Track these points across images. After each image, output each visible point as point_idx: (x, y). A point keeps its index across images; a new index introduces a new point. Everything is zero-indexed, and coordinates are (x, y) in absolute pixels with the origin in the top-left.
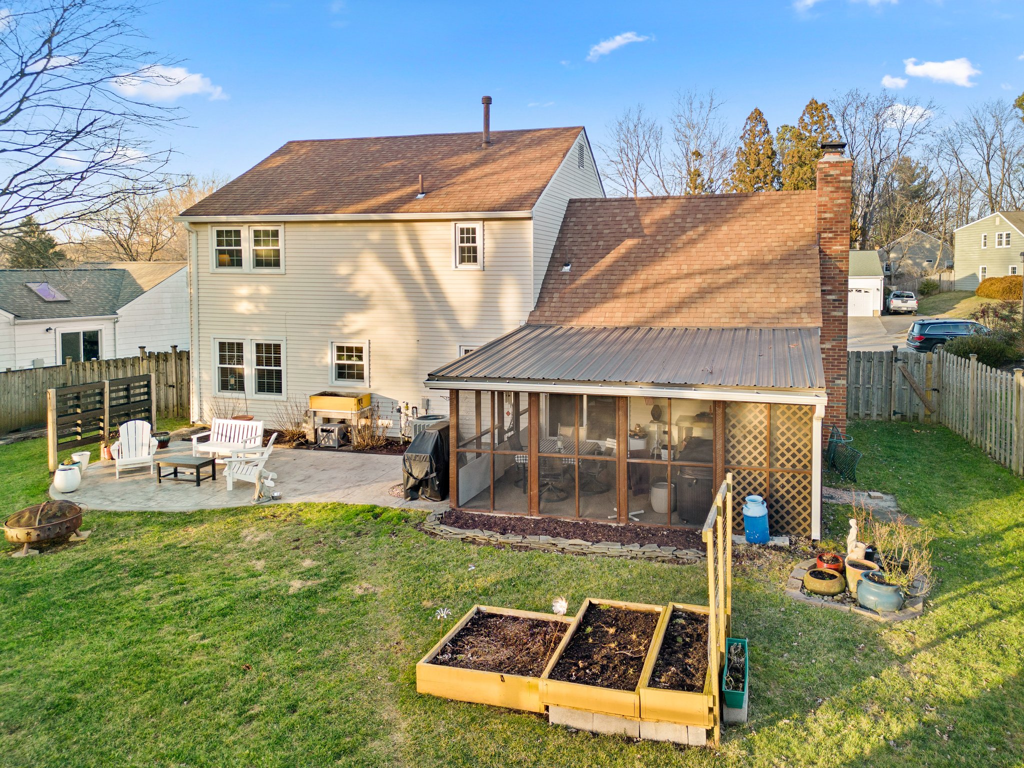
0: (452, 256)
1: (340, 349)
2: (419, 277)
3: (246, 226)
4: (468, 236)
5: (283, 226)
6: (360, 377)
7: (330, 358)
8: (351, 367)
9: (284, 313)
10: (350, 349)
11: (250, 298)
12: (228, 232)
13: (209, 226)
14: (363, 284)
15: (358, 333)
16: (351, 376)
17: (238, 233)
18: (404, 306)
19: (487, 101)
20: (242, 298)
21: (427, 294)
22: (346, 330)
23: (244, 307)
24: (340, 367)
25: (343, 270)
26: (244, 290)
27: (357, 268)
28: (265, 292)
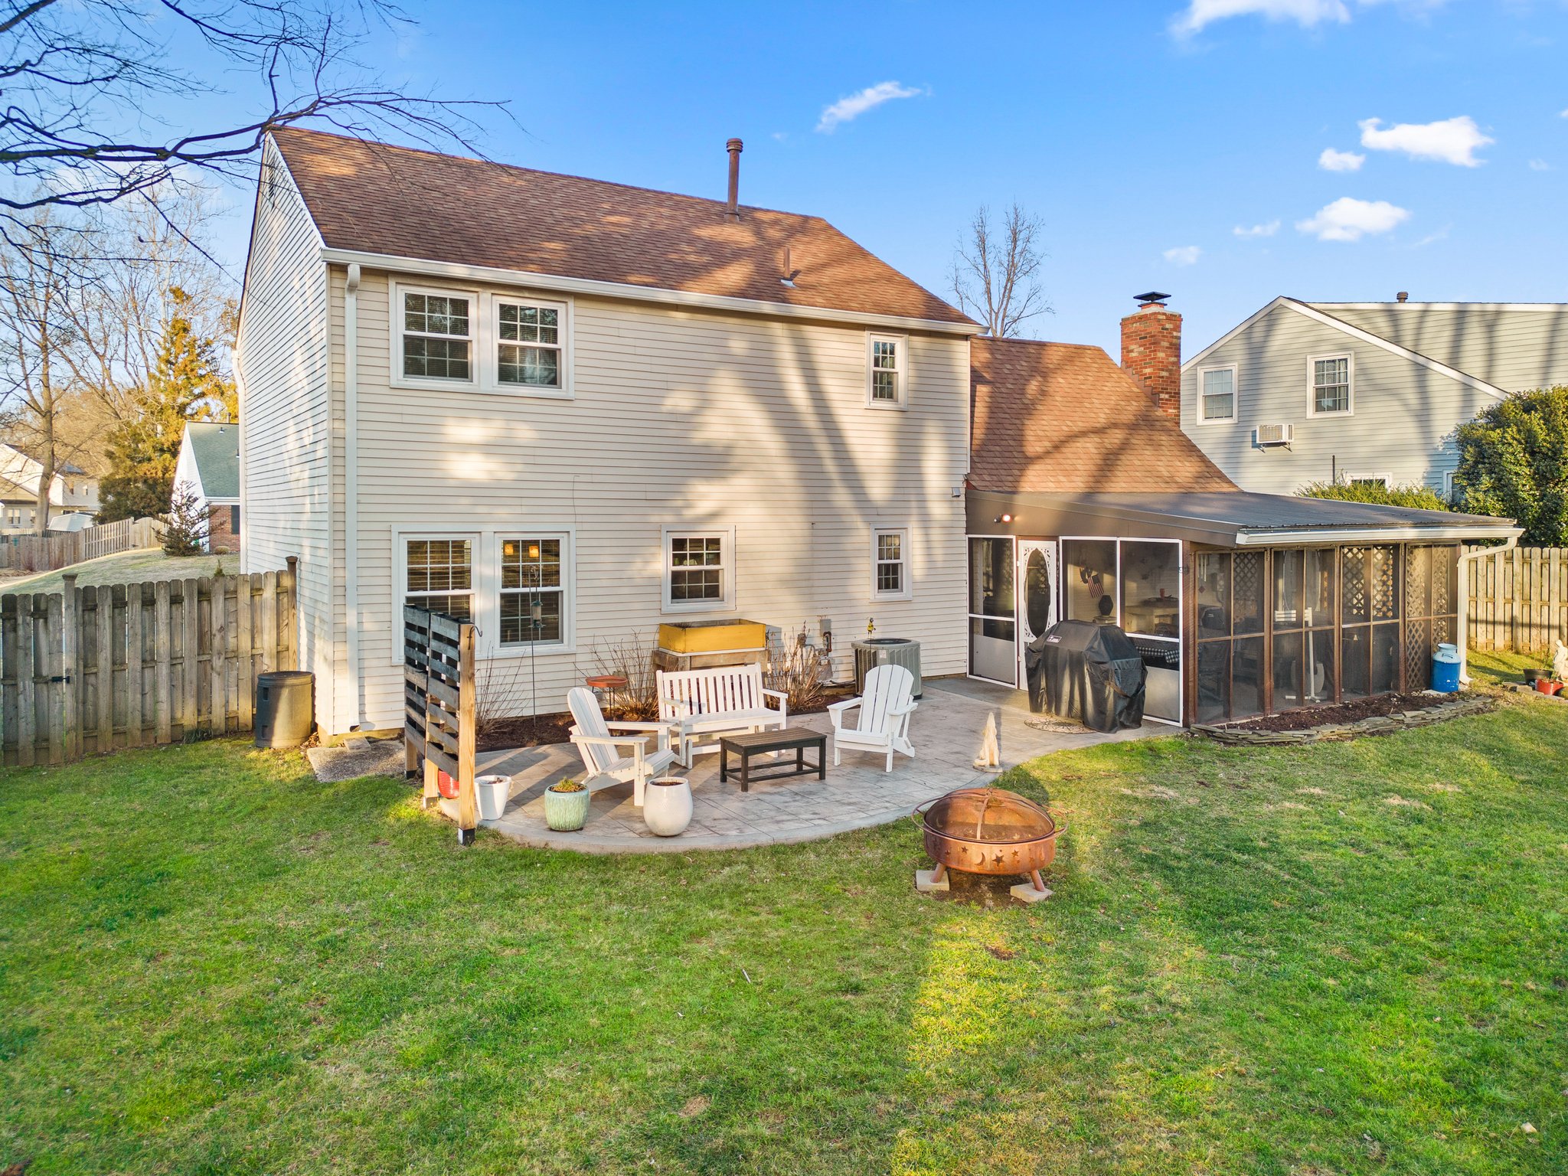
0: (867, 390)
1: (678, 544)
2: (811, 421)
3: (486, 294)
4: (885, 354)
5: (571, 303)
6: (713, 592)
7: (662, 564)
8: (695, 576)
9: (570, 478)
10: (697, 543)
11: (488, 448)
12: (437, 303)
13: (390, 281)
14: (715, 429)
15: (714, 516)
16: (695, 594)
17: (461, 307)
18: (784, 472)
19: (736, 148)
20: (466, 447)
21: (824, 448)
22: (689, 513)
23: (471, 468)
24: (676, 577)
25: (680, 401)
26: (473, 431)
28: (525, 433)
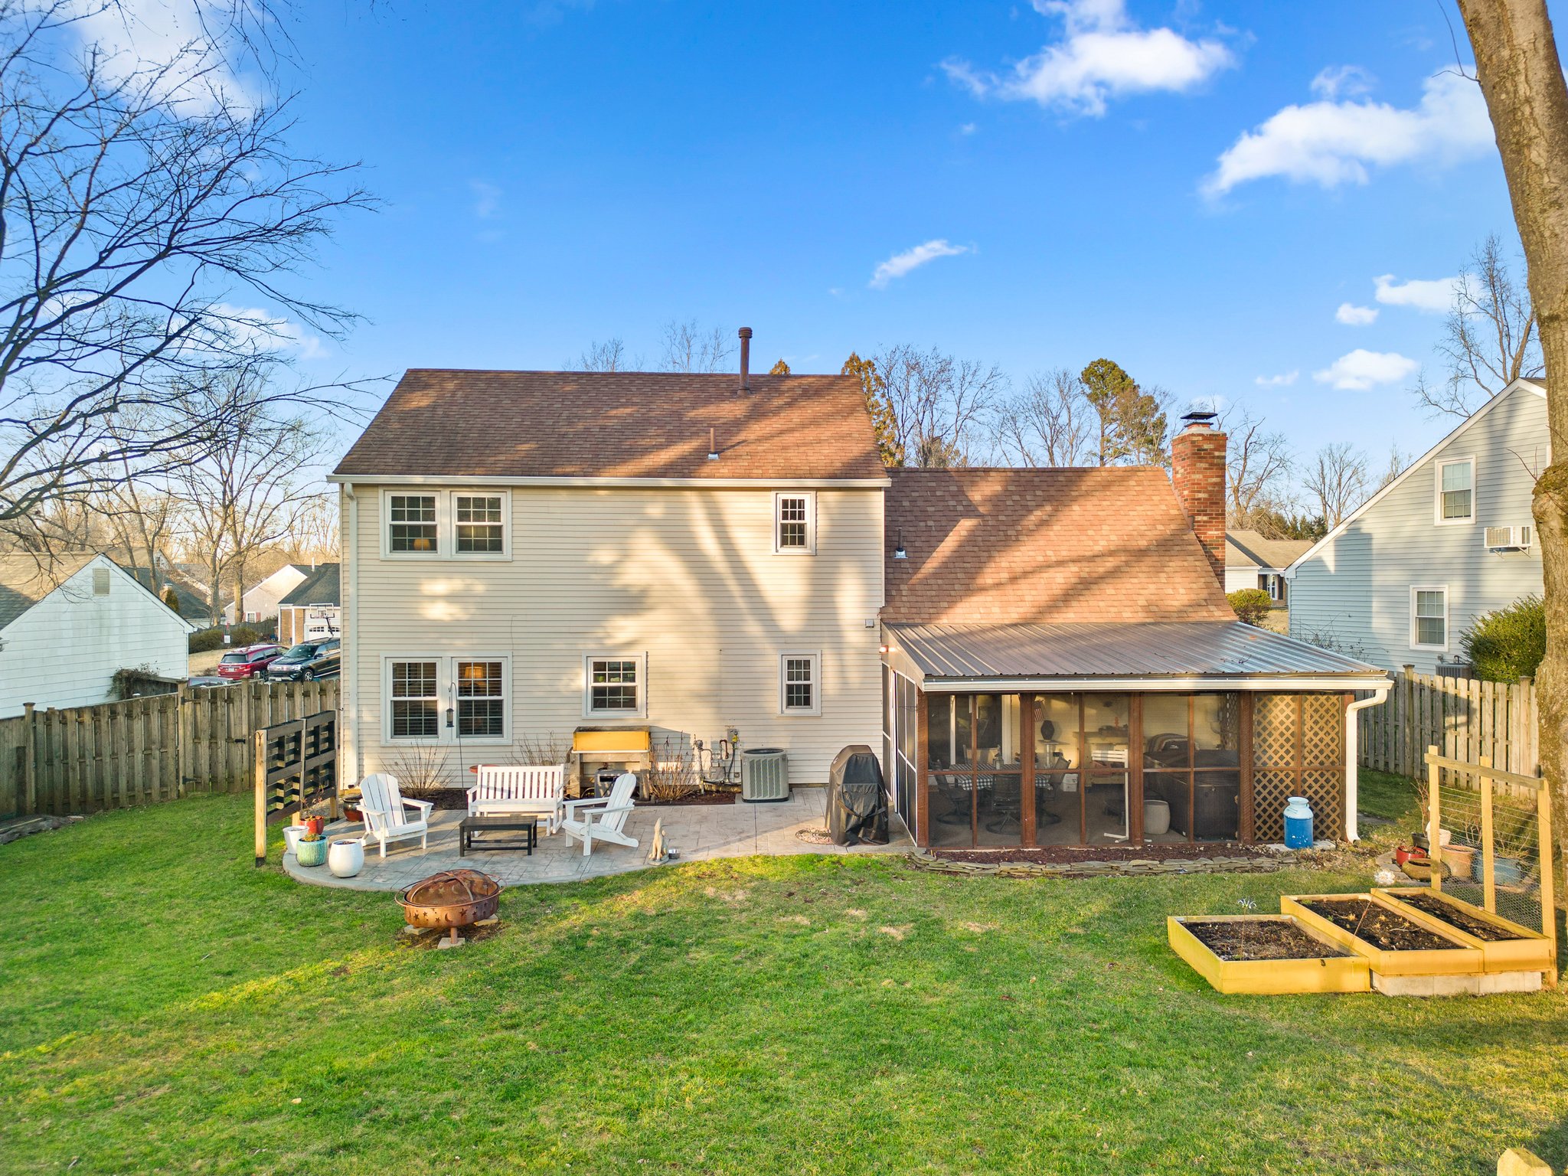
0: (773, 537)
1: (599, 667)
2: (721, 565)
3: (447, 492)
4: (792, 510)
5: (509, 492)
6: (631, 703)
7: (583, 681)
8: (615, 691)
9: (509, 618)
10: (615, 667)
11: (451, 598)
12: (413, 501)
13: (381, 491)
14: (633, 575)
15: (630, 644)
16: (615, 704)
17: (430, 502)
18: (699, 606)
19: (746, 334)
20: (434, 598)
21: (733, 586)
22: (609, 642)
23: (439, 611)
24: (598, 691)
25: (605, 556)
26: (440, 586)
27: (625, 554)
28: (480, 588)
